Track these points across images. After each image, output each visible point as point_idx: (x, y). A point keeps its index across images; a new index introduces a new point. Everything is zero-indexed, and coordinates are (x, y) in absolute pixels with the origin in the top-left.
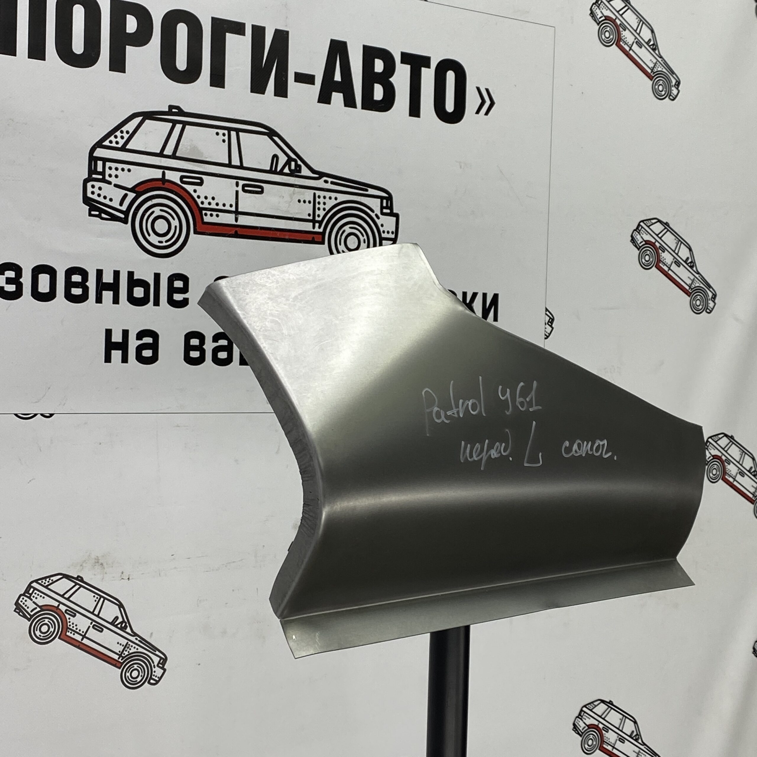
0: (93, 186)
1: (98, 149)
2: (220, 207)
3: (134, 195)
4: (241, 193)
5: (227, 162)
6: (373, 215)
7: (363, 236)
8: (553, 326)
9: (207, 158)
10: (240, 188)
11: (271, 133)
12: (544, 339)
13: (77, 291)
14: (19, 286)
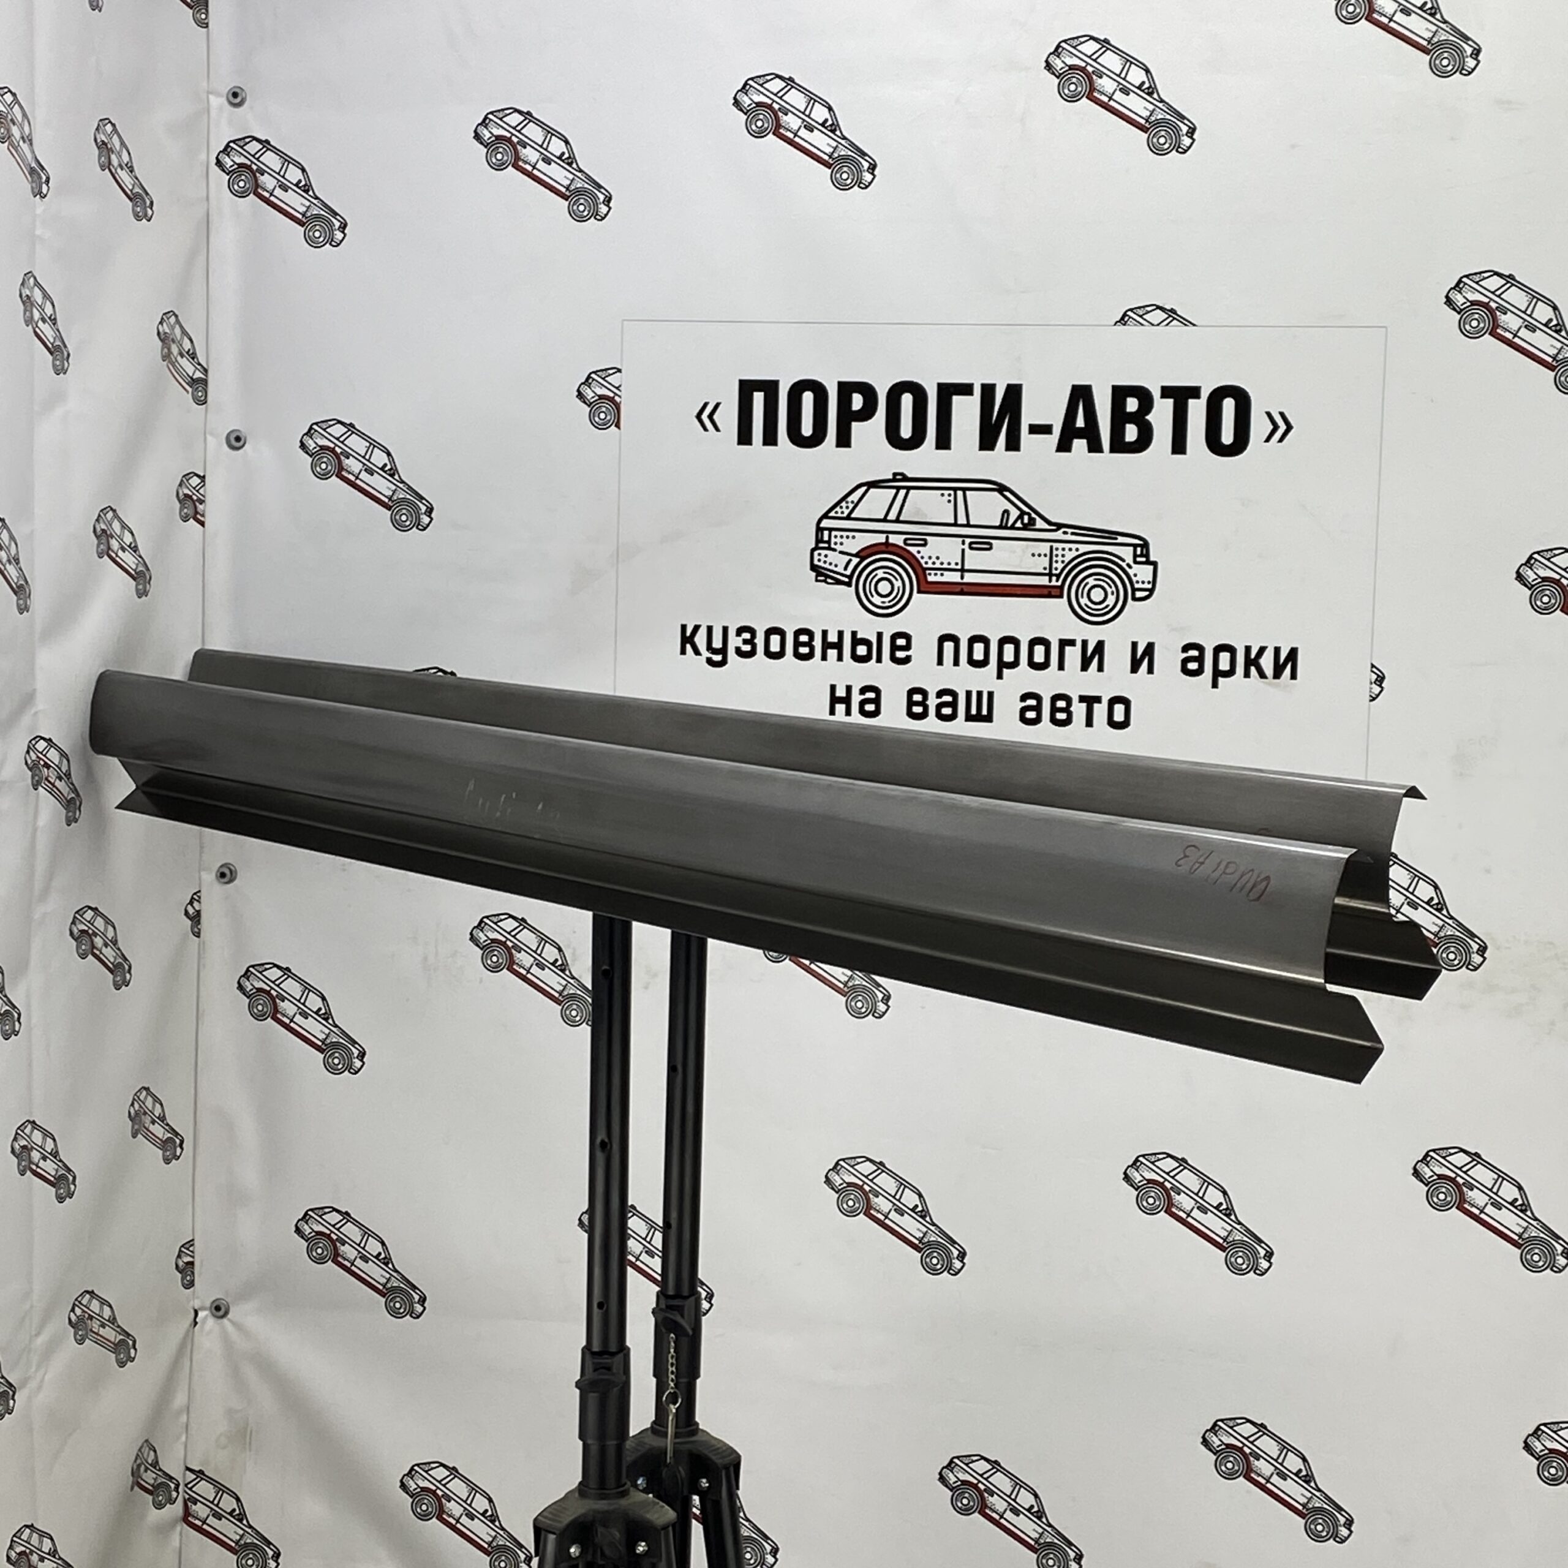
0: (819, 554)
1: (824, 520)
2: (945, 566)
3: (858, 560)
4: (967, 550)
5: (952, 521)
6: (1124, 565)
7: (1111, 587)
8: (1383, 685)
9: (931, 518)
10: (966, 547)
11: (1001, 489)
12: (1368, 700)
13: (804, 650)
14: (754, 646)
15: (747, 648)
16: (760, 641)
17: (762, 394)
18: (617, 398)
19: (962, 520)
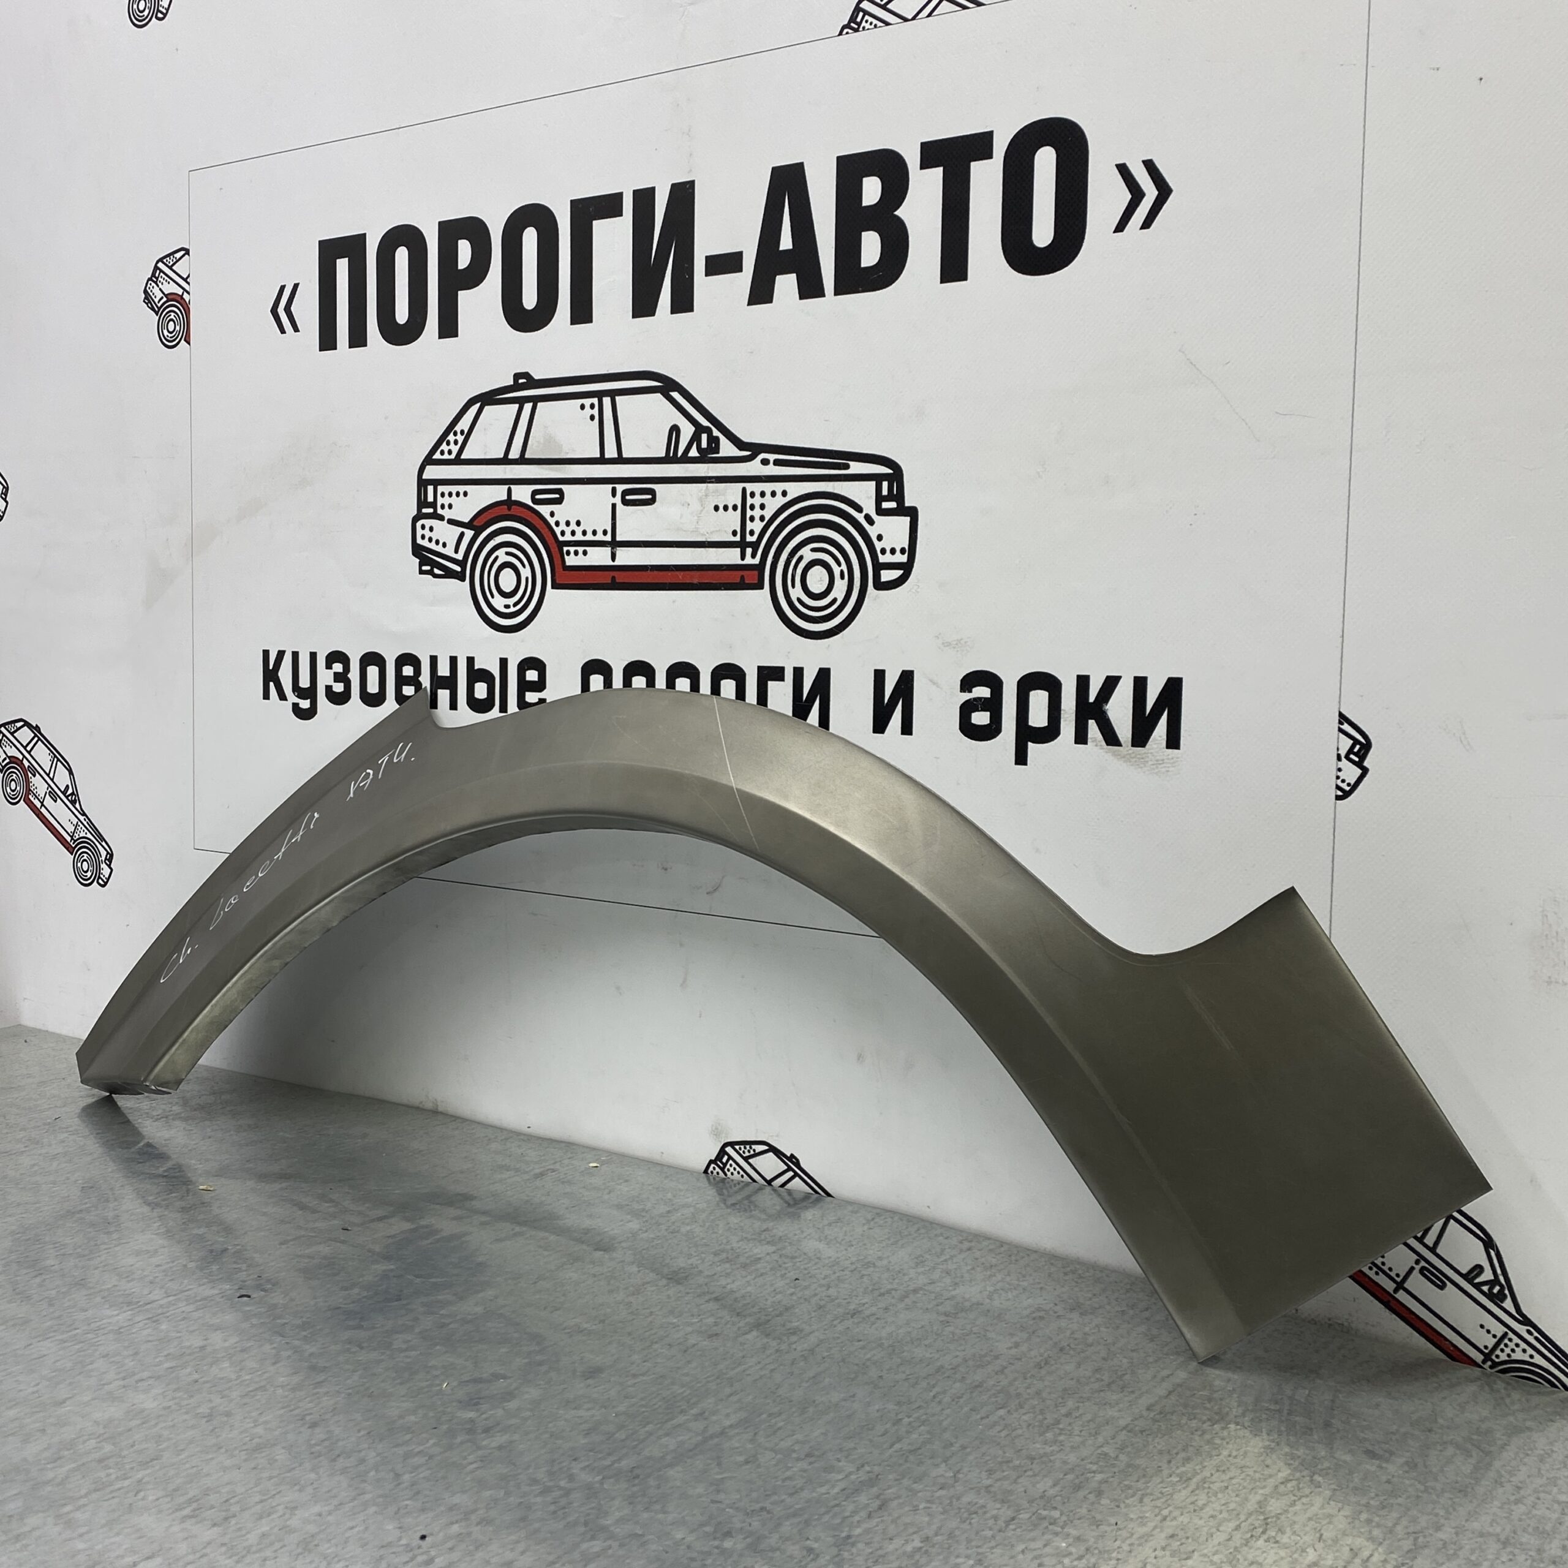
1: (428, 467)
3: (472, 533)
5: (598, 456)
8: (1367, 763)
10: (618, 500)
11: (667, 386)
12: (1333, 797)
13: (408, 690)
14: (348, 684)
15: (339, 688)
16: (354, 675)
17: (347, 259)
18: (186, 296)
19: (611, 452)
